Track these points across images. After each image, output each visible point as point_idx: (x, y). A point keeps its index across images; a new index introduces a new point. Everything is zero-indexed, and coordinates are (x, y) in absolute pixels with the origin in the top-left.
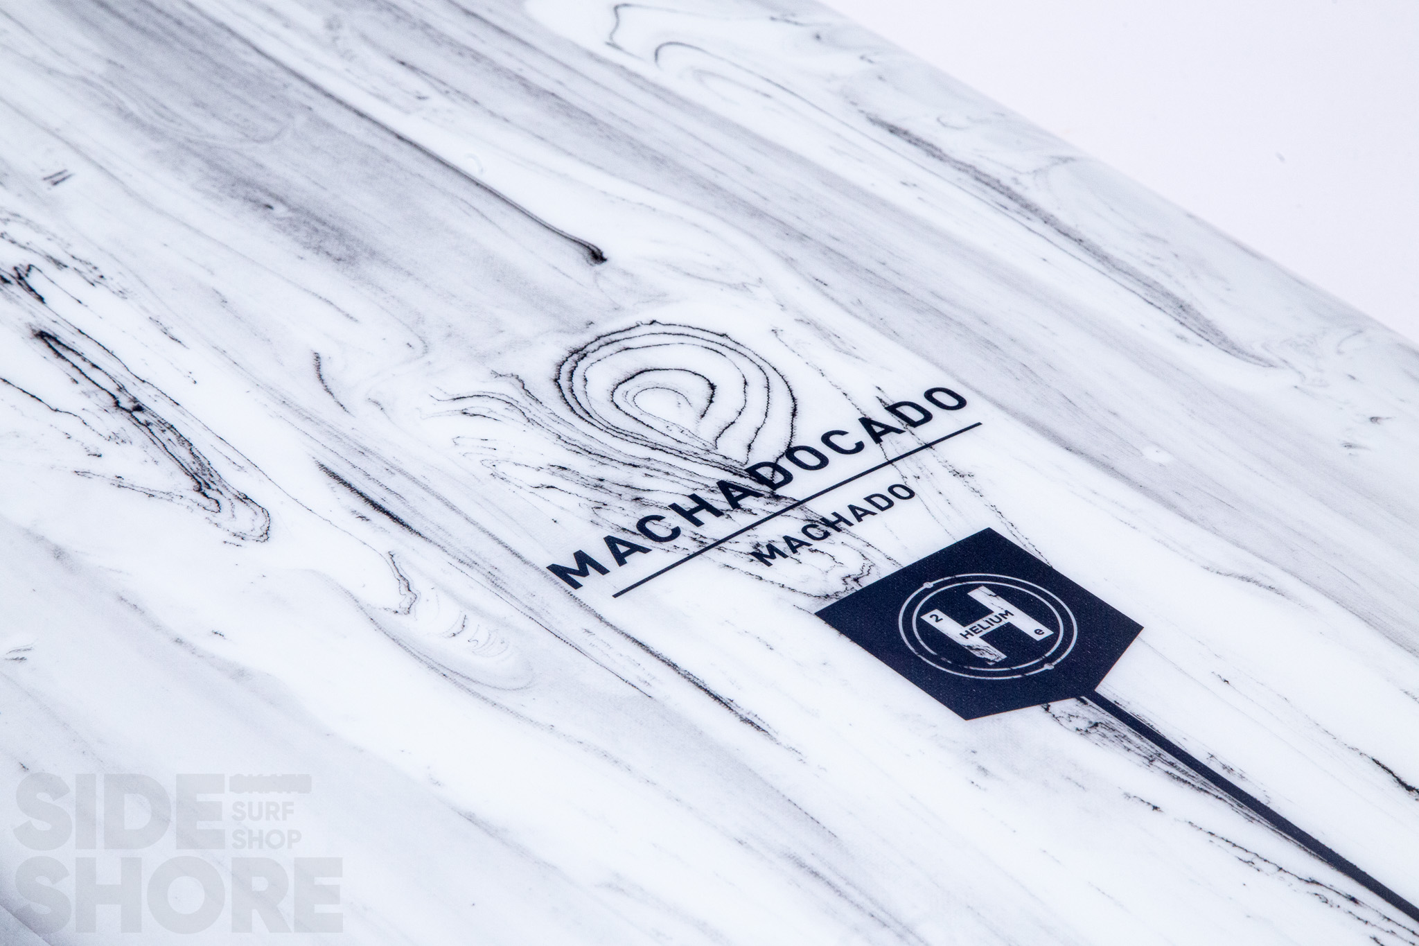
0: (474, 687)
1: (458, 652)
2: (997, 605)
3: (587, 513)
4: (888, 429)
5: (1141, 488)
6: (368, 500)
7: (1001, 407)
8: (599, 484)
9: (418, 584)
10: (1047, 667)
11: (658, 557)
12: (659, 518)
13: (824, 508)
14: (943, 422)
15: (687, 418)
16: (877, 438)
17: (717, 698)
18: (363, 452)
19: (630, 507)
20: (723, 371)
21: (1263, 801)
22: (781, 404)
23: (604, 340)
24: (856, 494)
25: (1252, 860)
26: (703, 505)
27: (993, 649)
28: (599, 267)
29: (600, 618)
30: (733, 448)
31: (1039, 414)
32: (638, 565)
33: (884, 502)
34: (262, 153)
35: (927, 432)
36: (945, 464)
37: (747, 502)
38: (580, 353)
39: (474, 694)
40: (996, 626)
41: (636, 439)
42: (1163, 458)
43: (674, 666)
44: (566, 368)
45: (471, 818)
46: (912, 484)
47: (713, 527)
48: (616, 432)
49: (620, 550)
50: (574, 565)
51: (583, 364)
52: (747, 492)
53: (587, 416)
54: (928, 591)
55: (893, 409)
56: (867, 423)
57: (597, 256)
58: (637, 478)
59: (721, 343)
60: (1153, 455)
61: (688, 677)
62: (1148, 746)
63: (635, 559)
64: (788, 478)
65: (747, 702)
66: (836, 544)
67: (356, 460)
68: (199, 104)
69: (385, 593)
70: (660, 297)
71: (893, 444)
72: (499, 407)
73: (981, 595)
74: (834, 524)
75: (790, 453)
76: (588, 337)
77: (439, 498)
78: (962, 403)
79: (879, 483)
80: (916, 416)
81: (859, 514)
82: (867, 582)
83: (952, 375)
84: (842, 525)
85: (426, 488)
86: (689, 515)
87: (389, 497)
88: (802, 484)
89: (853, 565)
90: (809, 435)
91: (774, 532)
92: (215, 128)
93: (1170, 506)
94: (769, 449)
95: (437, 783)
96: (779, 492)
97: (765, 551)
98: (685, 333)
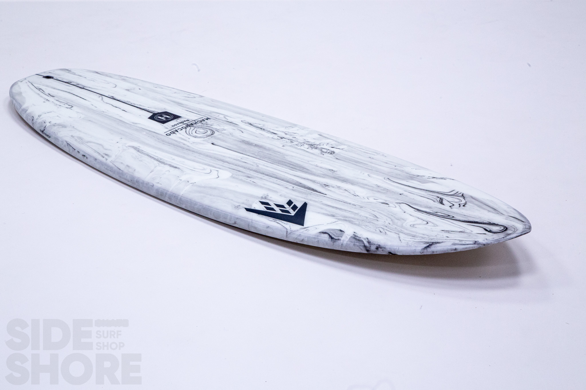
4: (175, 131)
5: (146, 130)
6: (232, 123)
7: (162, 135)
8: (207, 124)
11: (199, 120)
12: (200, 122)
13: (181, 124)
14: (169, 132)
15: (198, 130)
16: (176, 130)
18: (234, 126)
19: (203, 123)
20: (195, 134)
22: (188, 132)
23: (209, 136)
24: (178, 125)
26: (195, 123)
28: (212, 142)
29: (204, 115)
30: (192, 128)
31: (157, 135)
32: (201, 119)
33: (175, 125)
34: (259, 150)
35: (170, 131)
36: (168, 129)
38: (212, 134)
40: (163, 117)
41: (204, 128)
42: (143, 133)
44: (213, 133)
46: (172, 127)
47: (194, 122)
48: (206, 128)
49: (203, 120)
50: (208, 119)
51: (211, 133)
52: (190, 125)
53: (210, 129)
54: (170, 119)
55: (174, 133)
56: (177, 131)
58: (203, 125)
59: (195, 137)
60: (145, 133)
62: (148, 110)
63: (202, 120)
64: (186, 126)
66: (180, 122)
68: (270, 154)
70: (204, 141)
71: (175, 130)
72: (220, 130)
73: (164, 119)
74: (181, 123)
75: (186, 128)
76: (211, 136)
77: (224, 123)
78: (166, 135)
79: (176, 127)
80: (172, 133)
82: (177, 119)
83: (168, 137)
85: (226, 124)
86: (196, 123)
87: (229, 123)
88: (184, 126)
89: (178, 120)
90: (184, 130)
91: (187, 122)
92: (267, 152)
93: (143, 129)
94: (188, 128)
97: (188, 120)
98: (200, 137)
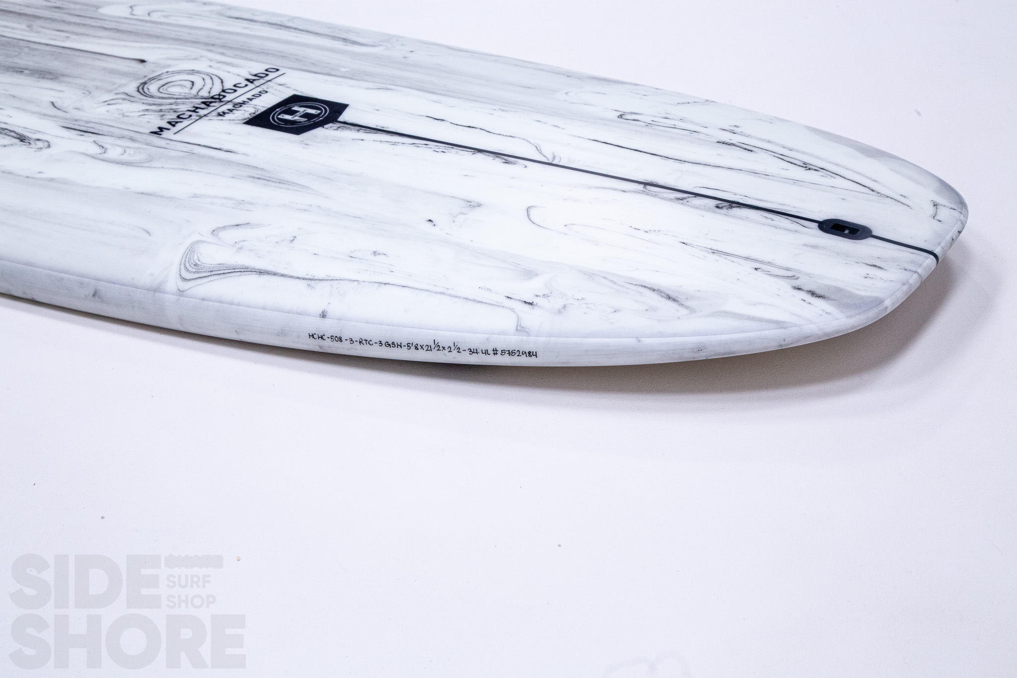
0: (134, 164)
1: (125, 157)
2: (302, 110)
3: (159, 118)
4: (254, 80)
6: (81, 131)
7: (291, 69)
8: (161, 111)
9: (105, 146)
10: (321, 119)
11: (186, 123)
12: (184, 114)
13: (239, 100)
14: (271, 76)
15: (187, 90)
16: (252, 82)
17: (215, 149)
18: (76, 120)
19: (173, 114)
20: (197, 79)
21: (395, 131)
22: (217, 82)
23: (153, 79)
24: (249, 95)
25: (394, 144)
26: (197, 108)
27: (302, 119)
28: (144, 64)
29: (171, 140)
30: (204, 93)
31: (304, 68)
32: (179, 126)
35: (268, 78)
36: (276, 84)
37: (212, 104)
38: (145, 83)
39: (134, 166)
40: (302, 114)
41: (170, 98)
42: (347, 69)
43: (199, 145)
44: (140, 88)
45: (142, 193)
46: (267, 90)
47: (202, 112)
48: (163, 98)
49: (172, 124)
50: (158, 130)
51: (146, 86)
52: (211, 102)
53: (152, 97)
54: (278, 111)
55: (256, 75)
56: (248, 80)
57: (143, 61)
58: (174, 107)
59: (193, 72)
60: (342, 69)
61: (205, 146)
62: (357, 128)
63: (177, 125)
64: (224, 97)
65: (225, 147)
66: (244, 107)
67: (75, 123)
69: (96, 150)
70: (169, 66)
71: (257, 83)
72: (120, 101)
73: (296, 108)
74: (241, 104)
75: (223, 91)
76: (146, 79)
77: (106, 125)
78: (278, 70)
79: (255, 92)
80: (264, 75)
81: (251, 100)
82: (257, 113)
83: (272, 64)
84: (246, 103)
85: (101, 124)
86: (194, 111)
87: (89, 129)
88: (229, 97)
89: (252, 110)
90: (228, 85)
91: (224, 108)
93: (351, 79)
94: (217, 90)
95: (128, 188)
96: (223, 100)
97: (222, 114)
98: (179, 72)
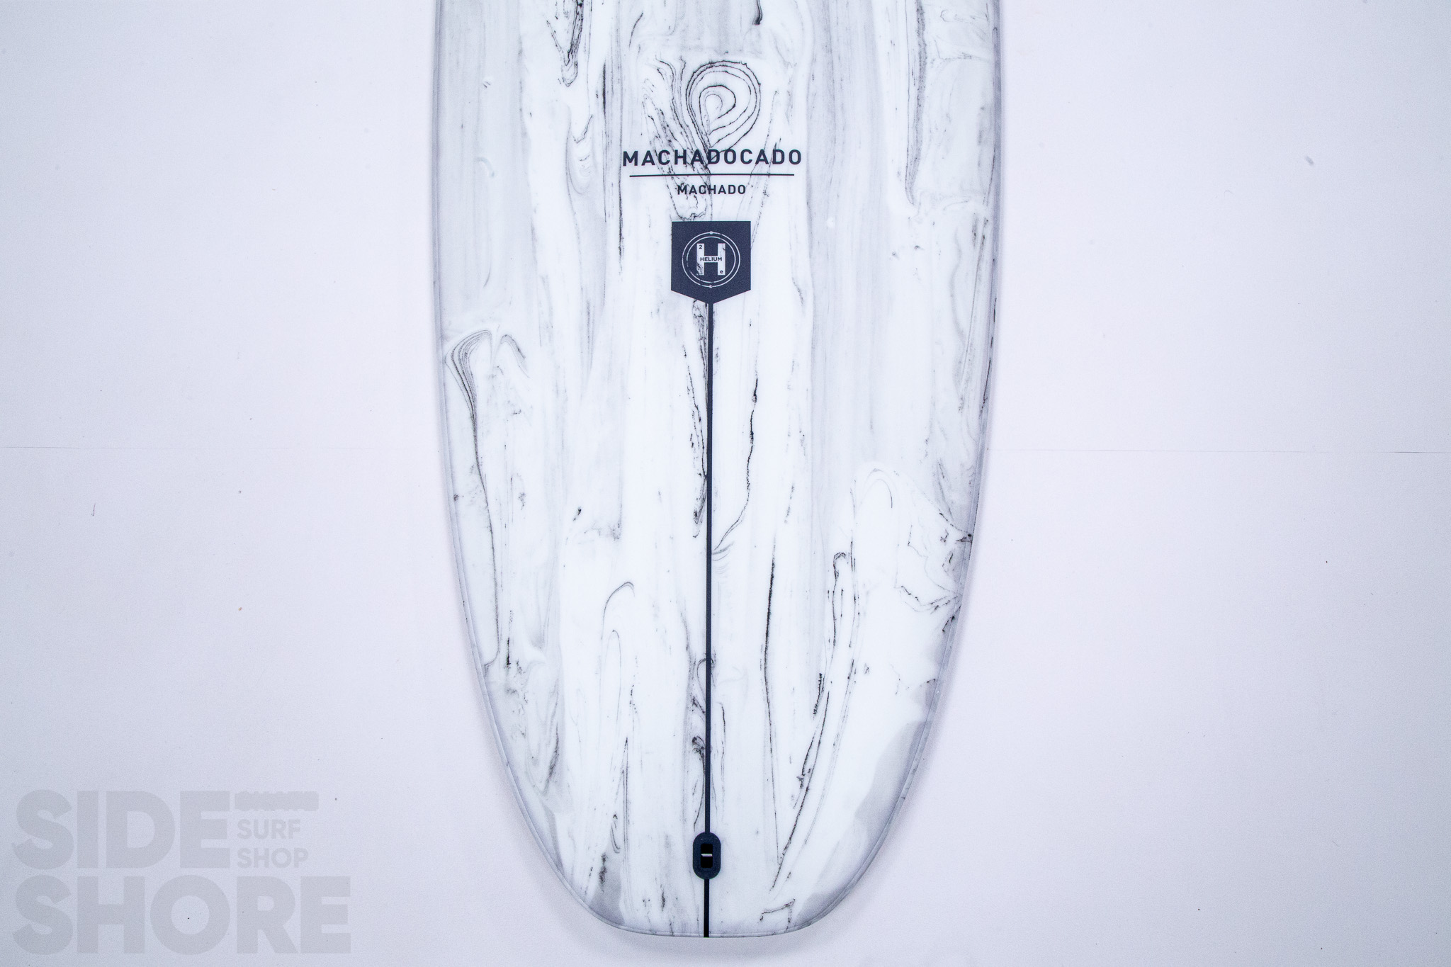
0: (570, 184)
1: (577, 166)
2: (721, 253)
3: (652, 136)
5: (811, 233)
6: (604, 89)
7: (808, 171)
8: (666, 127)
9: (588, 133)
10: (710, 286)
13: (716, 182)
17: (620, 234)
18: (619, 67)
19: (665, 142)
24: (726, 181)
27: (703, 269)
28: (754, 27)
29: (620, 183)
33: (732, 190)
36: (766, 186)
37: (697, 164)
39: (568, 186)
40: (712, 261)
42: (830, 226)
43: (621, 214)
46: (748, 188)
54: (709, 235)
57: (758, 21)
60: (827, 222)
61: (621, 221)
62: (706, 333)
65: (627, 242)
66: (704, 198)
67: (615, 70)
69: (577, 131)
72: (669, 75)
73: (720, 247)
77: (622, 102)
82: (698, 219)
83: (807, 147)
84: (713, 192)
85: (622, 97)
87: (610, 92)
89: (700, 210)
91: (694, 181)
93: (811, 247)
